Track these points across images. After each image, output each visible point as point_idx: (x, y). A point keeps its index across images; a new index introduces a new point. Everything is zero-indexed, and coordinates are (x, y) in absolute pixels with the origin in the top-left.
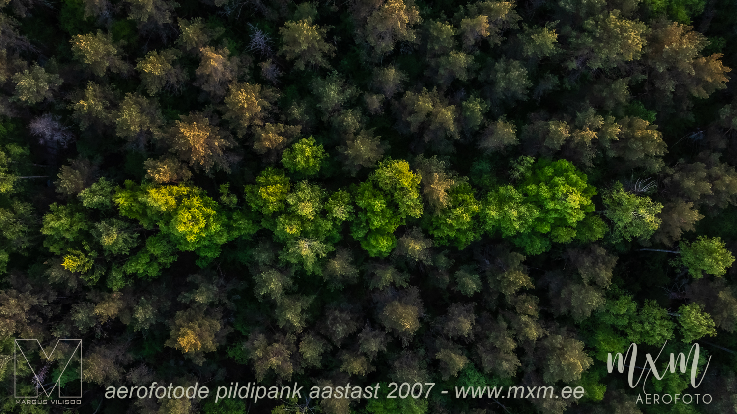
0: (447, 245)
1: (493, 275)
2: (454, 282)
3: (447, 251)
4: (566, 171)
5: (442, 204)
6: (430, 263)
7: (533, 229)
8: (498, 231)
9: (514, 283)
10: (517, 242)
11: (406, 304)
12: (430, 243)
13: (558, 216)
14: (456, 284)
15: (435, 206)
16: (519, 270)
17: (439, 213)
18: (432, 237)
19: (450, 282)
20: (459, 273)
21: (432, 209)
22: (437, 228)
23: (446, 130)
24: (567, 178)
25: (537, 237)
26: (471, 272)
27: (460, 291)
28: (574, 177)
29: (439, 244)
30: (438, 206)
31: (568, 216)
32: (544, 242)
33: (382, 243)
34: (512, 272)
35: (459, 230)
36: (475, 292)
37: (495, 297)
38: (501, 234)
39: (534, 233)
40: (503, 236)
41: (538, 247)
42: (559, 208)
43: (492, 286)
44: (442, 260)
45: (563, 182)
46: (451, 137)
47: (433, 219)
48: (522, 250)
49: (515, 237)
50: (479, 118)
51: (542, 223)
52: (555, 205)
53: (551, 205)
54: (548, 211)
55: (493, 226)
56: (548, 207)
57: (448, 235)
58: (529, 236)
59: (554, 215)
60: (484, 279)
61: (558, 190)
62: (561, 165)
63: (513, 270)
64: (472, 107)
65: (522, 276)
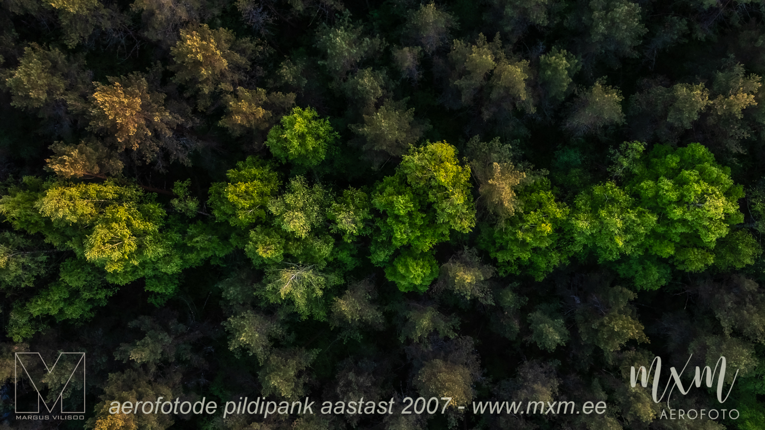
0: (518, 274)
1: (586, 321)
2: (527, 328)
3: (516, 284)
4: (700, 161)
5: (506, 211)
6: (490, 302)
7: (647, 250)
8: (592, 253)
9: (619, 335)
10: (622, 270)
11: (454, 363)
12: (490, 271)
13: (687, 231)
14: (530, 332)
15: (496, 214)
16: (625, 313)
17: (503, 224)
18: (494, 262)
19: (520, 330)
20: (536, 315)
21: (494, 220)
22: (502, 248)
23: (515, 99)
24: (702, 172)
25: (652, 263)
26: (552, 316)
27: (535, 342)
28: (715, 171)
29: (506, 272)
30: (501, 214)
31: (702, 232)
32: (663, 271)
33: (413, 272)
34: (615, 316)
35: (535, 250)
36: (558, 344)
37: (588, 353)
38: (597, 258)
39: (648, 257)
40: (600, 261)
41: (654, 279)
42: (690, 218)
43: (584, 338)
44: (509, 298)
45: (697, 178)
46: (523, 111)
47: (496, 235)
48: (628, 282)
49: (618, 262)
50: (565, 82)
51: (661, 243)
52: (684, 213)
53: (677, 213)
54: (671, 223)
55: (585, 246)
56: (672, 216)
57: (519, 259)
58: (641, 261)
59: (681, 229)
60: (571, 325)
61: (688, 190)
62: (693, 151)
63: (616, 313)
64: (555, 63)
65: (631, 323)
